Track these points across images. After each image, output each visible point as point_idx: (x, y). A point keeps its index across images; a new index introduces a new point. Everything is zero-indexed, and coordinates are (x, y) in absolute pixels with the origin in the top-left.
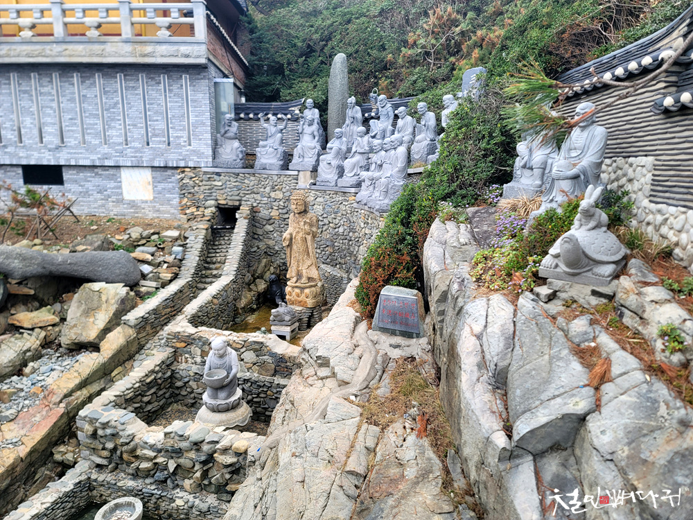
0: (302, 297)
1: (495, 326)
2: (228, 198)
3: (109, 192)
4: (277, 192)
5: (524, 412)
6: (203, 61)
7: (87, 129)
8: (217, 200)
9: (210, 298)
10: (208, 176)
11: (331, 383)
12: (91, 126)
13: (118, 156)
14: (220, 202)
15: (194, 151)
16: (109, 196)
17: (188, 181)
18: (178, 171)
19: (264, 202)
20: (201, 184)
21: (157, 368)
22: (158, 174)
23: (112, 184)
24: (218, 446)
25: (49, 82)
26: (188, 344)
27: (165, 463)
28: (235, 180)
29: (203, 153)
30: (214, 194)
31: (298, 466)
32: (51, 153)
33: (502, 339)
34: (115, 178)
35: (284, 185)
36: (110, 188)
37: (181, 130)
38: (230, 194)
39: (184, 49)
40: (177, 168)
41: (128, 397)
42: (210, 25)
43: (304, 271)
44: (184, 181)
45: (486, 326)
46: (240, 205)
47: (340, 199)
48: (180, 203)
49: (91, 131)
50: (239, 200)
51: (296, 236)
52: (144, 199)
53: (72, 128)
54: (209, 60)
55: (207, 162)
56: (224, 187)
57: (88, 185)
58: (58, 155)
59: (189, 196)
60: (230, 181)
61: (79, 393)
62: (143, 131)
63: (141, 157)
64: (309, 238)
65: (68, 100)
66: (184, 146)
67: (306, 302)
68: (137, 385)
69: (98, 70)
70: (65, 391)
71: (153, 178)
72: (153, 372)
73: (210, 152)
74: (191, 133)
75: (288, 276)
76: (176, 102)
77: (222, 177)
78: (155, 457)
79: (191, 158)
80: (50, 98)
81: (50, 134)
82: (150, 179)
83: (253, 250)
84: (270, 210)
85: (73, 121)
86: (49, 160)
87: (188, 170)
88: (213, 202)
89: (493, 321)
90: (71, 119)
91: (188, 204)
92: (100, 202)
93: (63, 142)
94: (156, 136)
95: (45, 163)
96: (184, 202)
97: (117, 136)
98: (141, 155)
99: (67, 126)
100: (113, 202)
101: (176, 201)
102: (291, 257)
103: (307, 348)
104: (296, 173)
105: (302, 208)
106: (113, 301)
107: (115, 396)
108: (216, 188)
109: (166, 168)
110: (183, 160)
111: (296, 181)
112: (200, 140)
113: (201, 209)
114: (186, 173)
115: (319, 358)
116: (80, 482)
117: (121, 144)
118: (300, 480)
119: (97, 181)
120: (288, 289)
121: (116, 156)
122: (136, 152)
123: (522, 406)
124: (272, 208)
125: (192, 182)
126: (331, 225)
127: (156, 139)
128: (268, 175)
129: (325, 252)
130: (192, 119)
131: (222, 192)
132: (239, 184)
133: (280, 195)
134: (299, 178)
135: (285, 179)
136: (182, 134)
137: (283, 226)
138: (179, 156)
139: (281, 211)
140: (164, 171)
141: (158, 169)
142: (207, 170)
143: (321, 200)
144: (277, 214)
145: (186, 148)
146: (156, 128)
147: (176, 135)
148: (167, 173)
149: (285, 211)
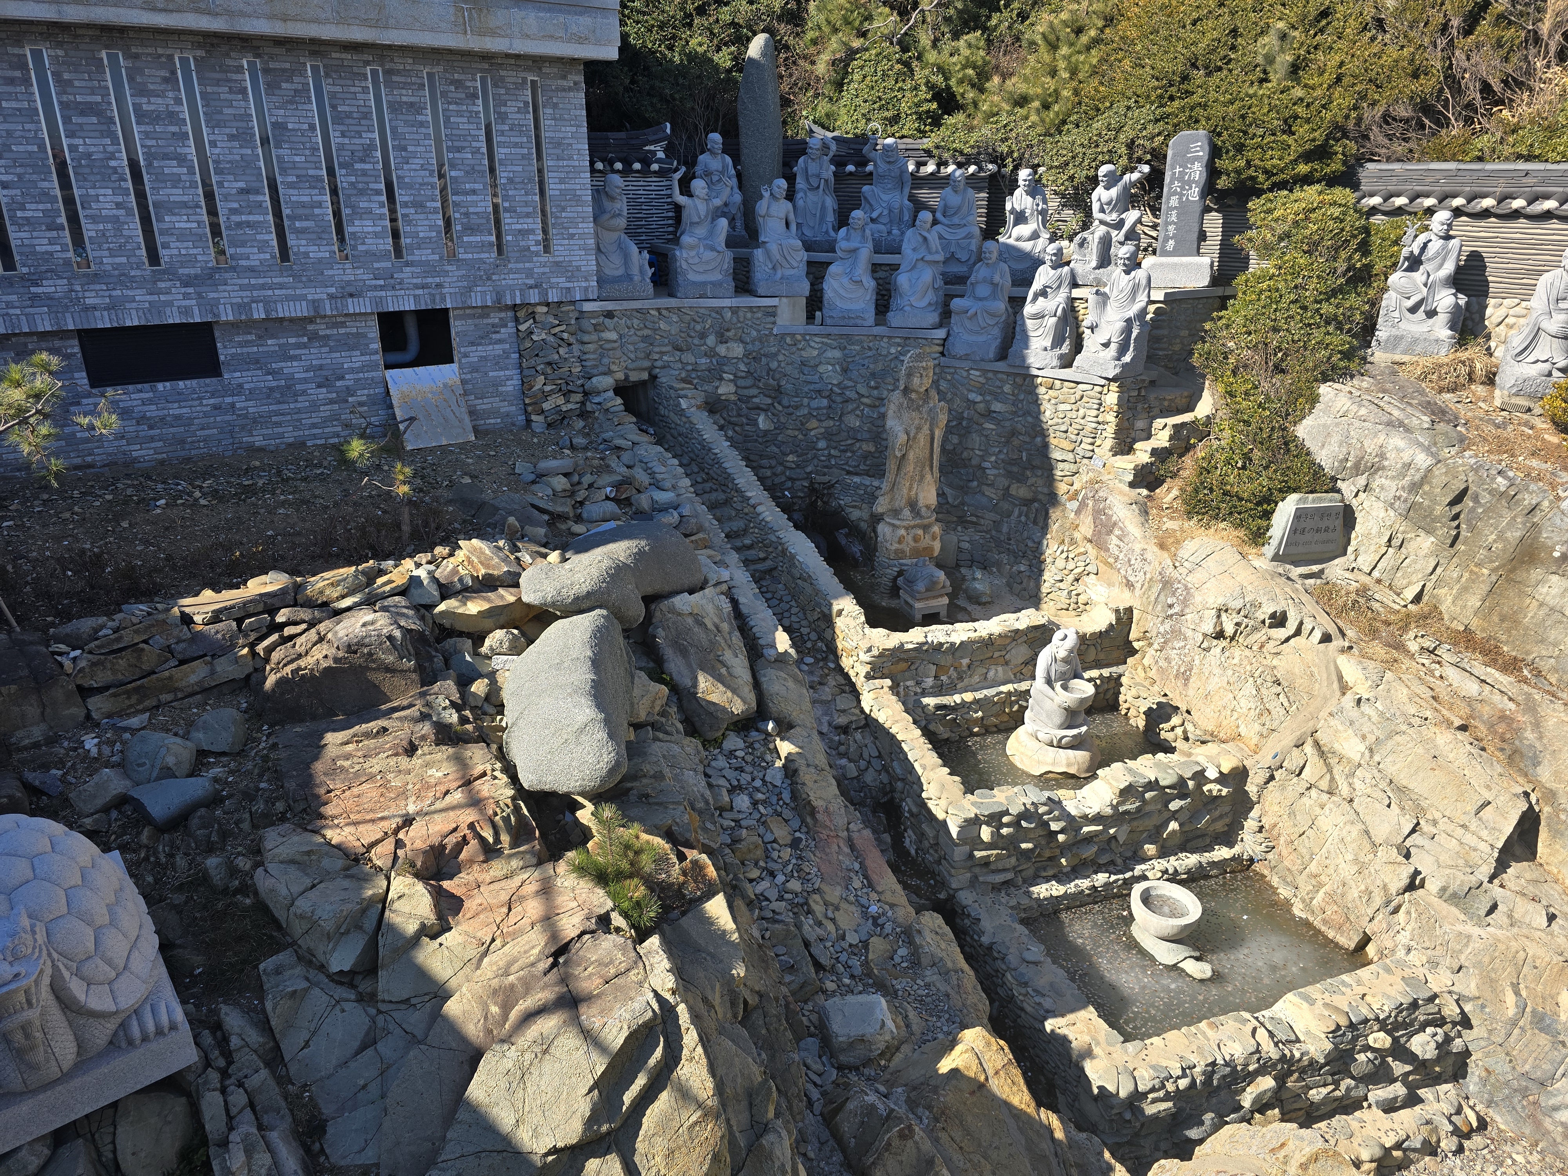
0: (925, 542)
2: (630, 365)
3: (349, 381)
4: (731, 344)
8: (612, 373)
10: (593, 321)
11: (1301, 644)
12: (307, 211)
13: (382, 288)
14: (617, 376)
15: (557, 264)
17: (544, 336)
18: (522, 314)
19: (702, 367)
20: (572, 340)
22: (469, 324)
25: (166, 80)
26: (913, 664)
28: (642, 324)
29: (578, 269)
30: (605, 361)
32: (190, 290)
34: (363, 344)
35: (747, 329)
36: (352, 370)
37: (526, 215)
40: (520, 307)
43: (921, 496)
46: (655, 379)
48: (528, 388)
49: (305, 224)
51: (915, 434)
53: (251, 218)
55: (586, 289)
56: (620, 342)
57: (292, 368)
58: (212, 295)
59: (548, 371)
60: (632, 328)
62: (438, 220)
63: (439, 286)
66: (537, 254)
69: (316, 56)
70: (841, 802)
71: (458, 334)
74: (551, 220)
77: (617, 320)
79: (553, 280)
80: (174, 129)
81: (178, 236)
84: (716, 384)
85: (252, 198)
86: (187, 311)
87: (545, 309)
88: (607, 379)
90: (243, 191)
91: (547, 388)
92: (326, 410)
94: (470, 229)
95: (174, 318)
96: (538, 386)
97: (376, 235)
98: (437, 280)
99: (231, 212)
100: (360, 404)
101: (511, 386)
106: (726, 626)
108: (607, 346)
110: (536, 286)
111: (771, 319)
112: (572, 236)
113: (575, 397)
114: (539, 318)
119: (315, 355)
124: (721, 379)
125: (552, 339)
126: (865, 400)
127: (472, 239)
128: (712, 309)
129: (853, 452)
130: (553, 188)
131: (618, 353)
132: (649, 332)
133: (737, 350)
134: (779, 311)
135: (749, 315)
136: (531, 226)
137: (745, 411)
138: (527, 278)
139: (741, 382)
140: (482, 316)
141: (468, 311)
142: (588, 307)
143: (837, 354)
144: (732, 389)
145: (542, 259)
146: (471, 210)
147: (519, 227)
148: (490, 321)
149: (749, 382)
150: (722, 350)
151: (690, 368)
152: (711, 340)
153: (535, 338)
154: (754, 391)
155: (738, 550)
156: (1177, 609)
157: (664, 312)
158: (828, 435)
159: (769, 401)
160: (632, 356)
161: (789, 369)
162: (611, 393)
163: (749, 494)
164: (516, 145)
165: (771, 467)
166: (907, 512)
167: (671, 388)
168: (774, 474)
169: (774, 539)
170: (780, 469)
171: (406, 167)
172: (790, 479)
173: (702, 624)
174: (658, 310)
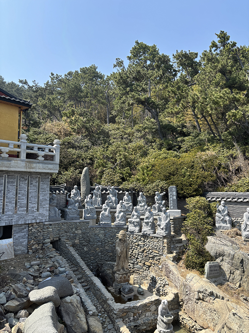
2: (54, 236)
8: (49, 239)
10: (47, 226)
14: (52, 239)
15: (40, 214)
19: (72, 236)
20: (41, 231)
26: (127, 313)
29: (44, 215)
30: (49, 235)
35: (82, 227)
37: (34, 203)
39: (50, 166)
40: (30, 224)
43: (125, 266)
47: (116, 230)
48: (30, 243)
50: (59, 237)
55: (46, 219)
56: (53, 231)
59: (35, 239)
66: (35, 212)
74: (39, 204)
77: (52, 226)
79: (38, 217)
91: (34, 243)
98: (12, 218)
101: (25, 243)
104: (89, 220)
108: (49, 232)
110: (34, 219)
111: (88, 224)
112: (44, 208)
113: (41, 245)
114: (34, 226)
124: (76, 239)
125: (36, 231)
126: (110, 243)
127: (21, 209)
128: (74, 223)
129: (107, 255)
130: (41, 198)
131: (52, 234)
132: (60, 228)
133: (80, 232)
134: (90, 223)
135: (83, 224)
136: (35, 206)
137: (81, 246)
138: (33, 217)
139: (80, 239)
140: (20, 226)
141: (17, 225)
142: (46, 223)
143: (103, 232)
144: (78, 241)
145: (36, 213)
146: (22, 203)
147: (32, 206)
148: (22, 227)
149: (83, 239)
150: (76, 232)
151: (69, 236)
152: (74, 230)
153: (32, 231)
154: (84, 241)
155: (80, 283)
156: (188, 293)
157: (63, 224)
158: (101, 252)
159: (87, 244)
160: (55, 234)
161: (92, 236)
162: (49, 244)
163: (83, 267)
164: (34, 189)
165: (87, 260)
166: (122, 270)
167: (64, 241)
168: (88, 262)
169: (90, 279)
170: (89, 260)
171: (9, 194)
172: (92, 263)
173: (73, 305)
174: (62, 223)
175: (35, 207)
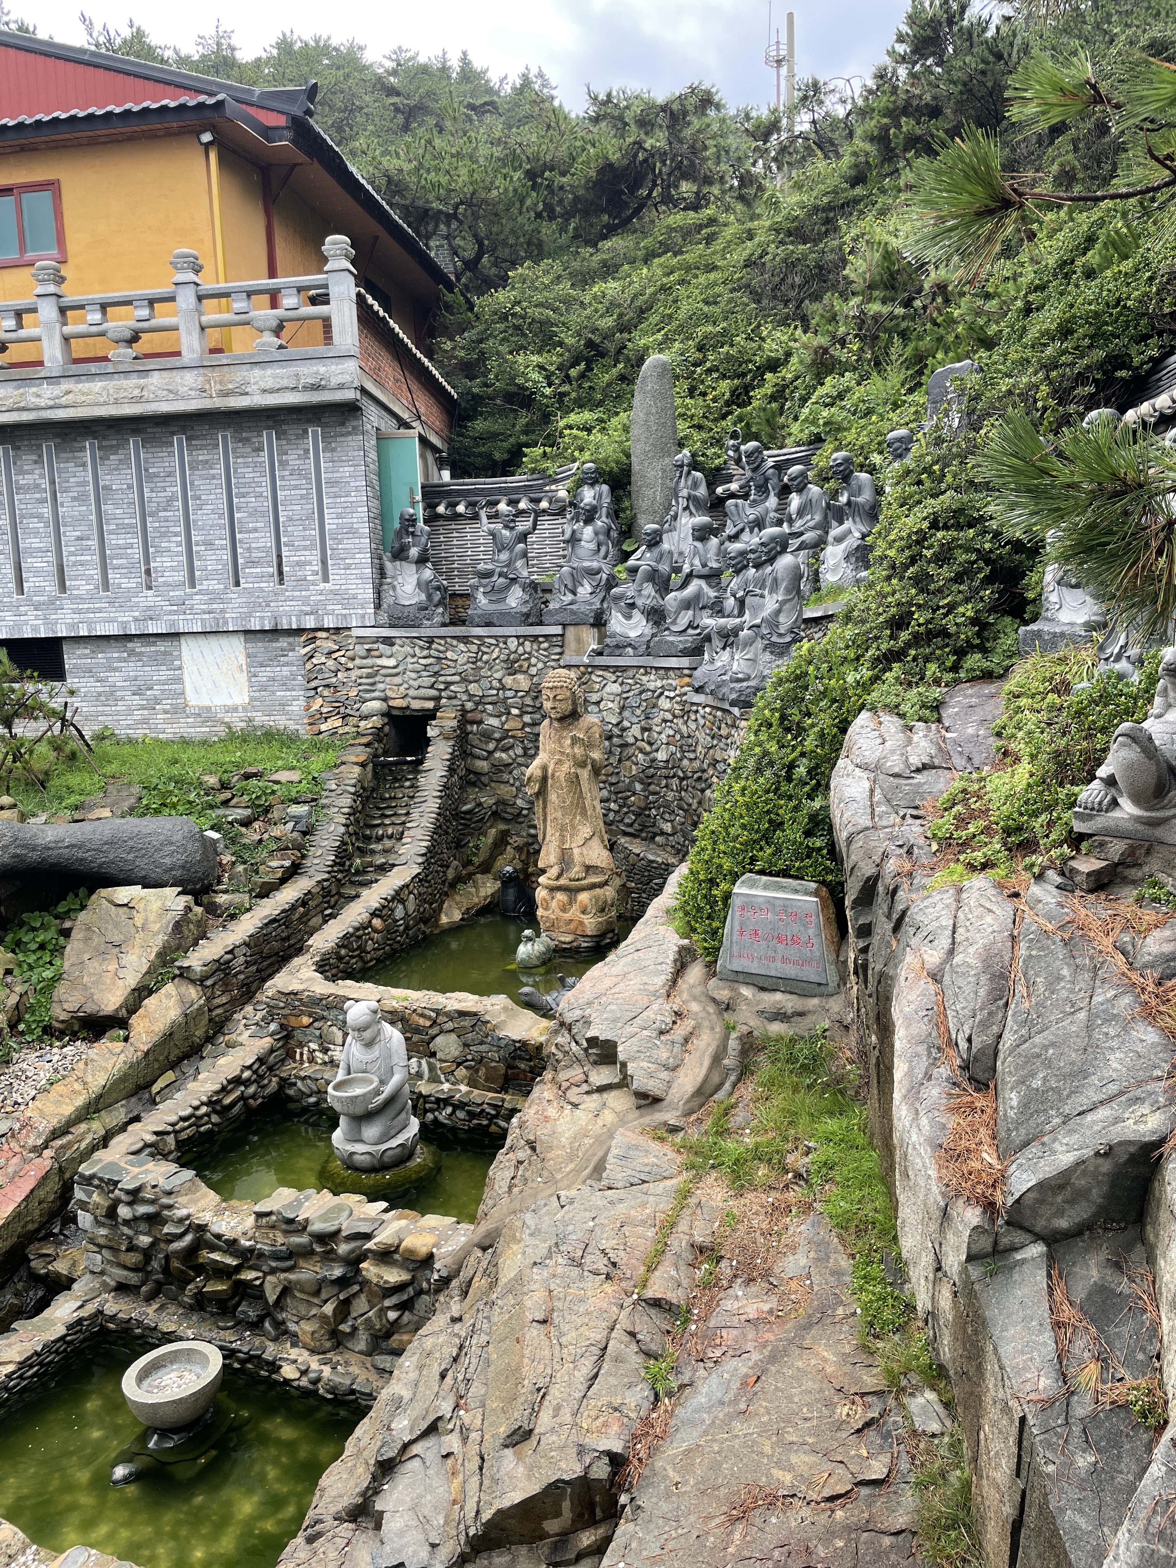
0: (574, 912)
1: (971, 950)
2: (412, 692)
3: (156, 692)
4: (520, 677)
5: (1026, 1144)
6: (350, 395)
7: (112, 558)
8: (385, 699)
9: (365, 917)
10: (367, 647)
11: (619, 1101)
12: (121, 551)
13: (176, 612)
14: (392, 703)
15: (334, 592)
16: (157, 701)
17: (323, 660)
18: (303, 639)
19: (490, 699)
20: (350, 665)
21: (246, 1074)
22: (259, 647)
23: (164, 673)
24: (370, 1245)
25: (36, 462)
26: (315, 1020)
27: (258, 1282)
28: (425, 653)
29: (354, 597)
30: (381, 686)
31: (536, 1286)
32: (40, 613)
33: (984, 979)
34: (168, 660)
35: (533, 661)
36: (159, 683)
37: (305, 548)
38: (416, 684)
39: (309, 372)
40: (300, 631)
41: (183, 1136)
42: (366, 316)
43: (576, 851)
44: (314, 661)
45: (951, 952)
46: (437, 709)
47: (659, 684)
48: (308, 708)
49: (121, 562)
50: (437, 699)
51: (554, 771)
52: (229, 702)
53: (84, 558)
54: (363, 391)
55: (363, 616)
56: (400, 669)
57: (116, 678)
58: (53, 617)
59: (326, 693)
60: (414, 656)
61: (83, 1127)
62: (226, 556)
63: (223, 611)
64: (585, 774)
65: (74, 499)
66: (315, 583)
67: (581, 923)
68: (204, 1109)
69: (136, 432)
70: (54, 1122)
71: (248, 656)
72: (237, 1081)
73: (369, 594)
74: (329, 552)
75: (541, 865)
76: (296, 487)
77: (396, 647)
78: (238, 1269)
79: (330, 607)
80: (38, 496)
81: (37, 572)
82: (242, 660)
83: (465, 808)
84: (504, 718)
85: (85, 543)
86: (35, 628)
87: (324, 635)
88: (376, 705)
89: (967, 939)
90: (80, 539)
91: (324, 710)
92: (138, 714)
93: (63, 587)
94: (253, 563)
95: (28, 634)
96: (316, 707)
97: (173, 569)
98: (222, 606)
99: (71, 554)
100: (166, 712)
101: (297, 706)
102: (545, 820)
103: (568, 1020)
104: (558, 630)
105: (567, 707)
106: (158, 926)
107: (156, 1133)
108: (383, 671)
109: (275, 632)
110: (312, 613)
111: (558, 650)
112: (348, 567)
113: (352, 721)
114: (318, 643)
115: (593, 1042)
116: (80, 1321)
117: (179, 585)
118: (540, 1316)
119: (132, 668)
120: (541, 894)
121: (171, 613)
122: (211, 601)
123: (1023, 1131)
124: (507, 713)
125: (331, 663)
126: (639, 745)
127: (253, 570)
128: (497, 638)
130: (330, 523)
131: (397, 680)
132: (433, 661)
133: (524, 681)
134: (566, 641)
135: (535, 646)
136: (311, 558)
138: (303, 605)
139: (527, 718)
140: (271, 640)
141: (259, 635)
142: (365, 633)
144: (519, 724)
145: (319, 588)
146: (253, 546)
147: (296, 559)
148: (279, 645)
150: (508, 682)
152: (498, 671)
157: (451, 641)
162: (376, 718)
166: (555, 870)
175: (310, 563)
